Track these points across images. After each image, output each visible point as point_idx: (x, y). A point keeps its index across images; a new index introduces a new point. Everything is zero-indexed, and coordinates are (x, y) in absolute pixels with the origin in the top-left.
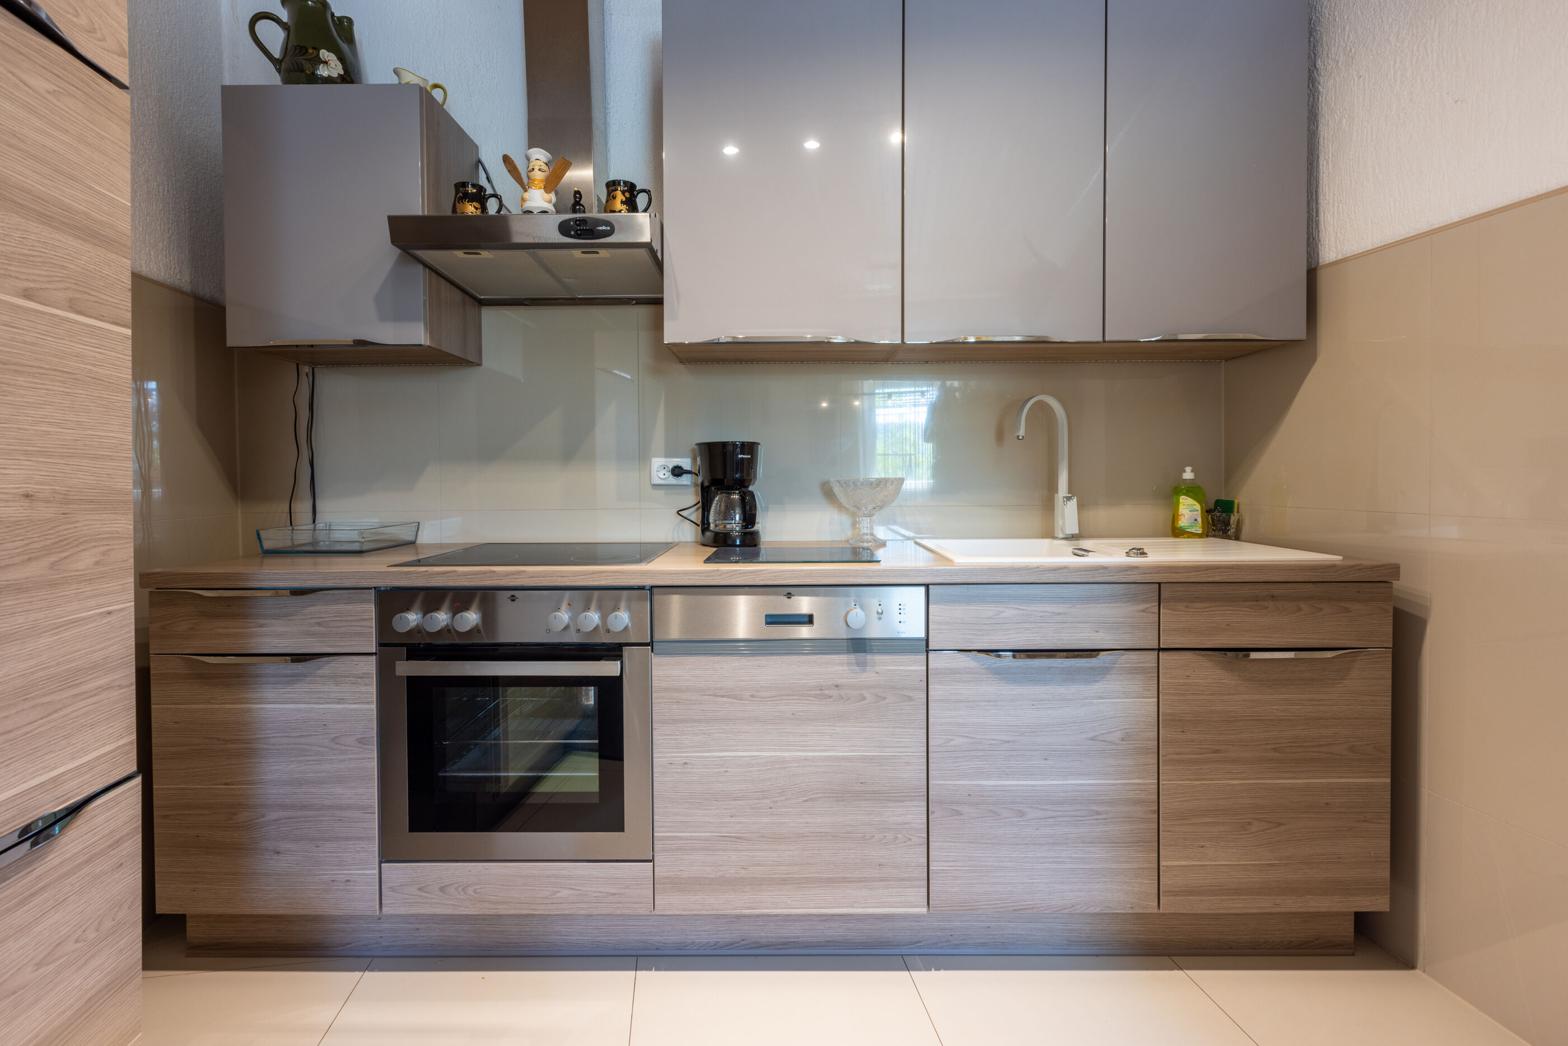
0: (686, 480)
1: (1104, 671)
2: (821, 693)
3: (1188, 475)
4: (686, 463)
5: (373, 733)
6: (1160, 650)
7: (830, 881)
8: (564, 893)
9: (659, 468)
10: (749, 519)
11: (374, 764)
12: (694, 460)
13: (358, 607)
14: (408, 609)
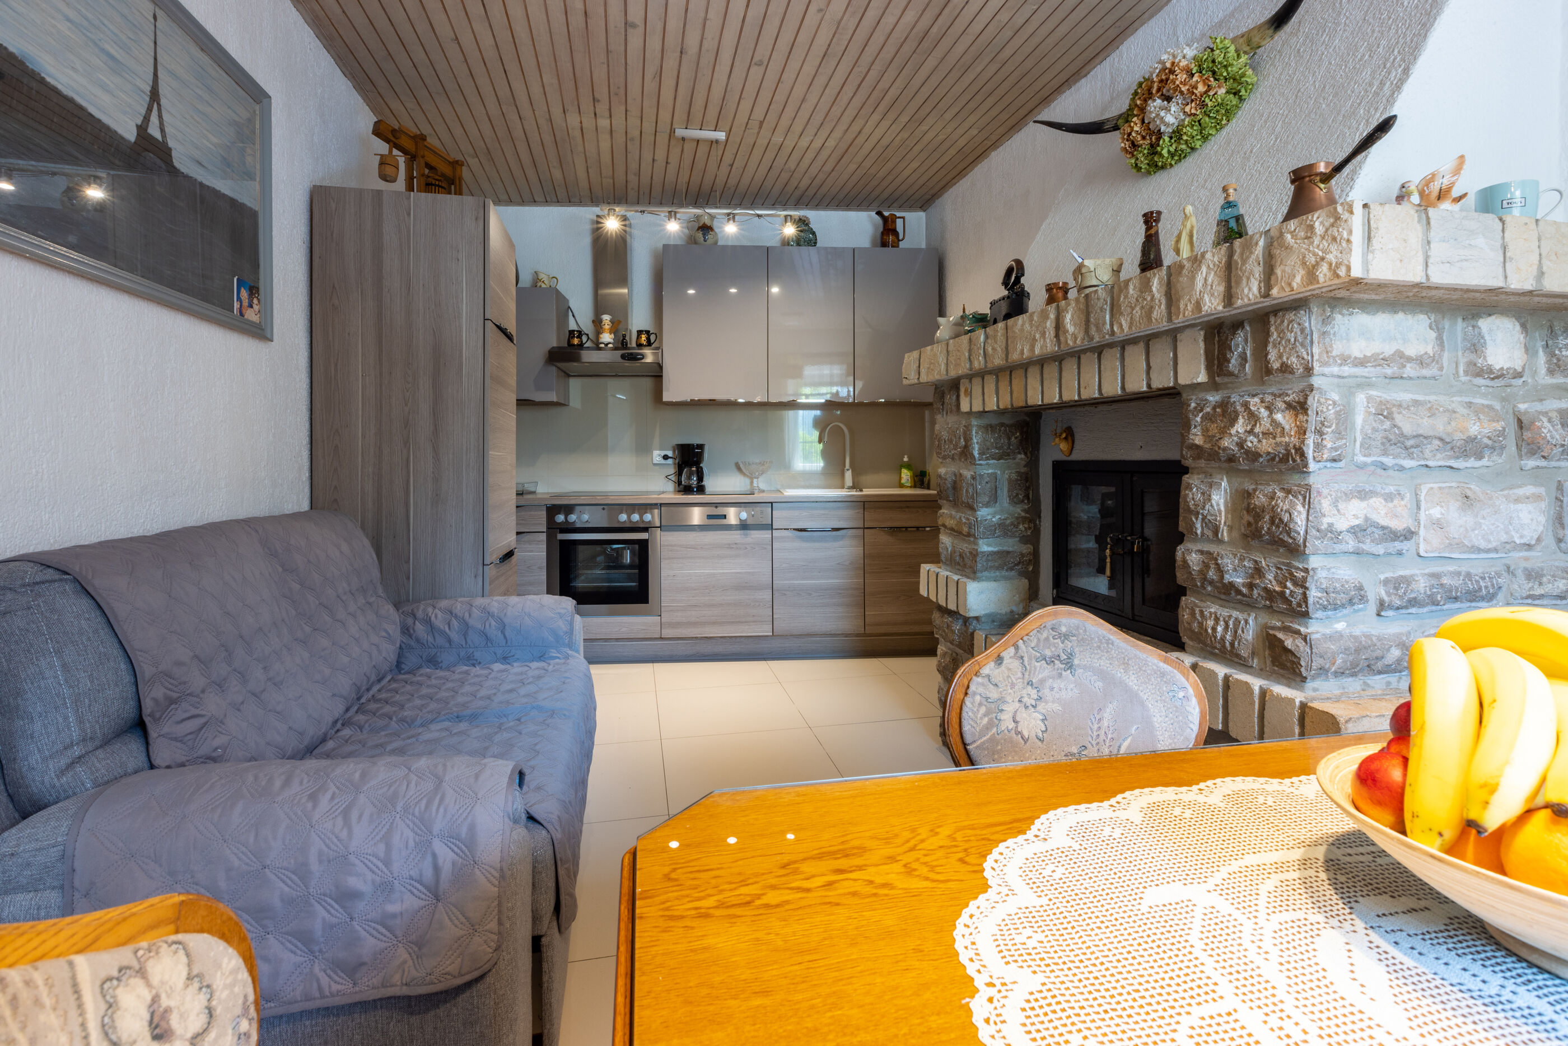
0: (670, 461)
1: (843, 537)
2: (730, 546)
3: (906, 459)
4: (670, 453)
5: (545, 564)
6: (864, 528)
7: (733, 622)
8: (624, 629)
9: (657, 455)
10: (700, 479)
11: (545, 577)
12: (674, 452)
13: (540, 513)
14: (559, 513)
